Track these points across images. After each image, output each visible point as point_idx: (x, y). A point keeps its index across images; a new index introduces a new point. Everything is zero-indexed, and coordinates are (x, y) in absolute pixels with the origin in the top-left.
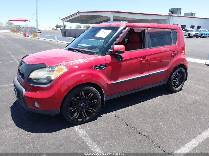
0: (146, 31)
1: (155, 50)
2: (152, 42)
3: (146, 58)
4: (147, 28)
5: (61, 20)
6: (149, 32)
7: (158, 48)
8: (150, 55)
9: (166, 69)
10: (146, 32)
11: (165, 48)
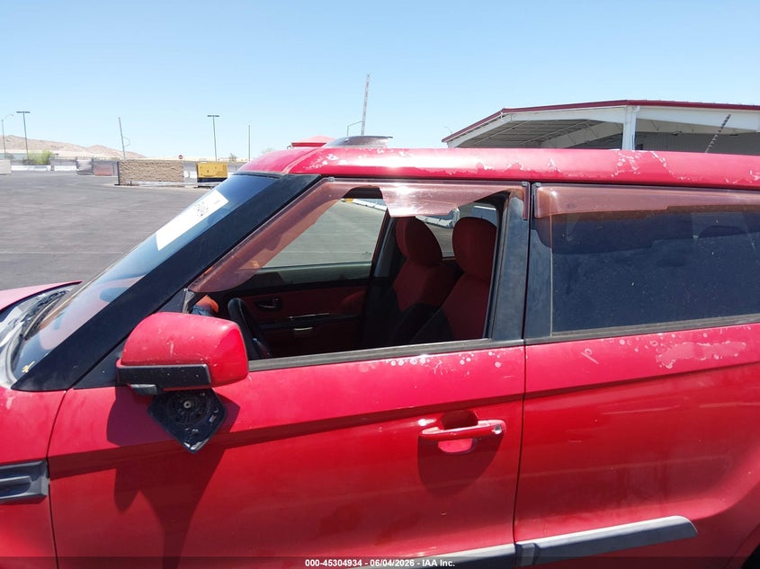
0: (519, 206)
1: (587, 353)
2: (568, 291)
3: (482, 424)
4: (532, 181)
5: (443, 141)
6: (538, 213)
7: (622, 342)
8: (525, 397)
9: (709, 507)
10: (513, 215)
11: (696, 339)
